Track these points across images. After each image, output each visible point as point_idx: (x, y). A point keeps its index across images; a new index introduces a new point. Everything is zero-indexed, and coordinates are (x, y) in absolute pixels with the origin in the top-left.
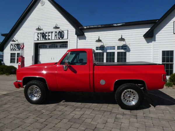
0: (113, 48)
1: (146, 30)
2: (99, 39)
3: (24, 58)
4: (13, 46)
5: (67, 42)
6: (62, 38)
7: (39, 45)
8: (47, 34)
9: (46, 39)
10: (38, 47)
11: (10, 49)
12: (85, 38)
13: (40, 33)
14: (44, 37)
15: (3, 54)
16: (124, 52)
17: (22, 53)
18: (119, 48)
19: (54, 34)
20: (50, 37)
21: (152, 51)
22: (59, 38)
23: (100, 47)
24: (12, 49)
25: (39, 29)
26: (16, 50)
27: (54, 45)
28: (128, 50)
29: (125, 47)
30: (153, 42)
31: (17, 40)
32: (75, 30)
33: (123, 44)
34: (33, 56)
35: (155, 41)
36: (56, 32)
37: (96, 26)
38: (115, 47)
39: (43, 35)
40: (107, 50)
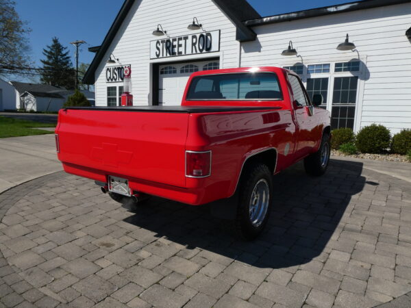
0: (325, 68)
2: (289, 47)
3: (131, 96)
4: (110, 71)
5: (217, 58)
7: (161, 67)
8: (175, 43)
9: (173, 54)
10: (158, 72)
11: (105, 77)
13: (163, 42)
14: (171, 49)
15: (94, 88)
16: (351, 77)
17: (128, 87)
18: (339, 67)
19: (189, 42)
20: (182, 49)
22: (201, 51)
23: (292, 68)
24: (110, 78)
25: (158, 32)
26: (117, 80)
27: (192, 66)
28: (362, 73)
29: (355, 65)
31: (118, 60)
32: (234, 29)
36: (194, 37)
37: (286, 16)
38: (329, 64)
39: (168, 44)
40: (308, 73)
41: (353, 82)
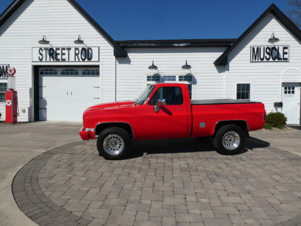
0: (173, 78)
1: (217, 55)
2: (153, 64)
6: (90, 59)
8: (58, 52)
9: (58, 60)
12: (129, 62)
14: (54, 55)
16: (188, 85)
18: (181, 78)
19: (72, 52)
20: (64, 57)
21: (224, 84)
23: (153, 77)
25: (44, 41)
27: (72, 70)
28: (193, 82)
29: (189, 78)
30: (226, 72)
32: (113, 48)
33: (186, 73)
34: (31, 89)
35: (228, 70)
36: (76, 49)
37: (149, 44)
38: (175, 76)
39: (52, 52)
40: (163, 80)
41: (189, 87)
